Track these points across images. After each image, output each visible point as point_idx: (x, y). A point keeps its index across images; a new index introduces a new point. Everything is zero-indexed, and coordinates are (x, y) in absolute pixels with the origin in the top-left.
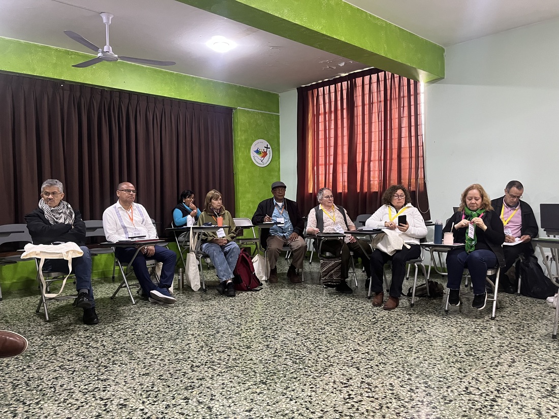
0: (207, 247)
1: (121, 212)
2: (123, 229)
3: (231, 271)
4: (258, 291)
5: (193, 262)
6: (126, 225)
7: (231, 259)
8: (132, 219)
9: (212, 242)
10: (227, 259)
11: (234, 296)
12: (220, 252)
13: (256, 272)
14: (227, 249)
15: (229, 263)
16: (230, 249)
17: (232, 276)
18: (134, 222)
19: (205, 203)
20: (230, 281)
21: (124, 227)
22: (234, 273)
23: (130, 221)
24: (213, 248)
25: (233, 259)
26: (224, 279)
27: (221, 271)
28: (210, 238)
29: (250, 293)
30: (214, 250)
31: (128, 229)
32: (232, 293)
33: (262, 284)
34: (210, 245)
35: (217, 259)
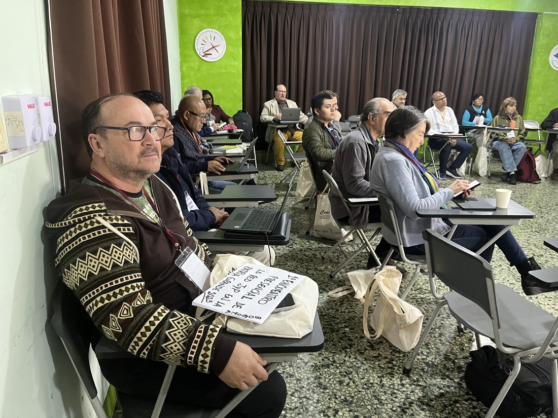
0: (498, 144)
1: (437, 113)
2: (436, 126)
3: (515, 165)
4: (537, 184)
5: (484, 155)
6: (439, 123)
7: (517, 156)
8: (444, 119)
9: (502, 140)
10: (514, 155)
11: (515, 184)
12: (508, 149)
13: (537, 169)
14: (515, 147)
15: (515, 159)
16: (517, 148)
17: (516, 169)
18: (445, 121)
19: (501, 108)
20: (513, 173)
21: (438, 124)
22: (518, 167)
23: (442, 120)
24: (503, 145)
25: (519, 156)
26: (509, 171)
27: (507, 164)
28: (501, 138)
29: (529, 184)
30: (504, 147)
31: (440, 126)
32: (514, 182)
33: (540, 180)
34: (500, 143)
35: (505, 155)
